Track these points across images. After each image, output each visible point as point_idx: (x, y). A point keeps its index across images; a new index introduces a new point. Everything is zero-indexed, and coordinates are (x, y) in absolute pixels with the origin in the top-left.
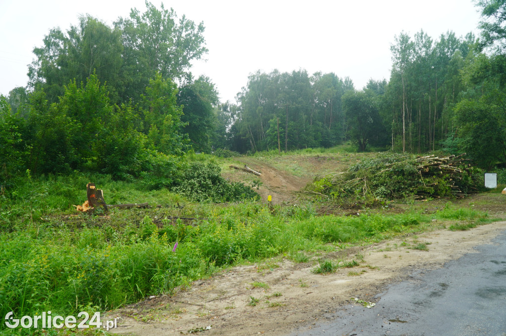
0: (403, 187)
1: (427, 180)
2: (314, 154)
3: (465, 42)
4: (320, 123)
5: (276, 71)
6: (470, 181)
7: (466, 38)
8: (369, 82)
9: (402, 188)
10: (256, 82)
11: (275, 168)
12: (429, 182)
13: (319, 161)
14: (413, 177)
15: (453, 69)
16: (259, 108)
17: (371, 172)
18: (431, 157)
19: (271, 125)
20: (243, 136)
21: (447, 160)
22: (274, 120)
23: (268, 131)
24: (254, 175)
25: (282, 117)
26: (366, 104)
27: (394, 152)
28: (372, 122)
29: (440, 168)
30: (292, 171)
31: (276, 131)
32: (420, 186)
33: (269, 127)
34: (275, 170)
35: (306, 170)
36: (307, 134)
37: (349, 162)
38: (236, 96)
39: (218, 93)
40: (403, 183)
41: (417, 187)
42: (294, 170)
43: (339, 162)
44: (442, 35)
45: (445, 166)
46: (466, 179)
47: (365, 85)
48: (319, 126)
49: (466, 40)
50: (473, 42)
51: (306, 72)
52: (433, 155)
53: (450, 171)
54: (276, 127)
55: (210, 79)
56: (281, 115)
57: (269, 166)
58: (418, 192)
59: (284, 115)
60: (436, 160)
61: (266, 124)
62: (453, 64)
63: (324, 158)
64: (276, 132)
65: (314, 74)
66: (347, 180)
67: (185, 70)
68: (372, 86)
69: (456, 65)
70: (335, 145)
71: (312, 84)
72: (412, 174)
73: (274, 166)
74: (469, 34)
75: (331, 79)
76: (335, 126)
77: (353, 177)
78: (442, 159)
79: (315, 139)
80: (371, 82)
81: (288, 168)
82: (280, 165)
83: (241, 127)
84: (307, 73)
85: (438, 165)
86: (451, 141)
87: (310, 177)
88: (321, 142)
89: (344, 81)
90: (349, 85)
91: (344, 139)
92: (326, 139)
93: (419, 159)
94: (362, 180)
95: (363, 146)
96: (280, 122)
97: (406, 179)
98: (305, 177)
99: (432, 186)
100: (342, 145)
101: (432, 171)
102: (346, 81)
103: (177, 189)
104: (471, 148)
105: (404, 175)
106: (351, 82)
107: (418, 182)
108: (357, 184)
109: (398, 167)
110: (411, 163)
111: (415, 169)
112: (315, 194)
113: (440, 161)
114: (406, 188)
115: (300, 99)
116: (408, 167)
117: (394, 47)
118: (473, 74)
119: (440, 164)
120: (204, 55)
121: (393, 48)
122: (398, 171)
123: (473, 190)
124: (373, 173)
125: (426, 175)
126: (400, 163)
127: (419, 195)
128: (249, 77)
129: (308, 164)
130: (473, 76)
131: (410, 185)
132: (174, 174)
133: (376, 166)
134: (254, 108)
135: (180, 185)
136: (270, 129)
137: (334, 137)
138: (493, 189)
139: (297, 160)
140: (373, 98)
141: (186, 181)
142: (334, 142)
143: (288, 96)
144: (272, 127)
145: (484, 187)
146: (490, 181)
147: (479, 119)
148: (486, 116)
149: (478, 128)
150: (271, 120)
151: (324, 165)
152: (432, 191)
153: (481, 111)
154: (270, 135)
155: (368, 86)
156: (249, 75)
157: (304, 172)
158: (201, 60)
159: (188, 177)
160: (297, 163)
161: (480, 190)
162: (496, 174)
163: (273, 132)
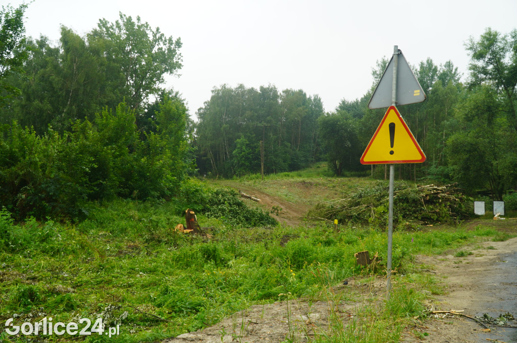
0: (408, 213)
1: (430, 207)
2: (300, 179)
3: (444, 71)
4: (289, 144)
5: (241, 86)
6: (464, 209)
7: (445, 66)
8: (341, 103)
10: (221, 97)
12: (431, 209)
13: (307, 187)
14: (416, 204)
15: (434, 98)
16: (224, 125)
17: (375, 199)
18: (430, 186)
19: (238, 146)
20: (204, 157)
21: (444, 189)
22: (241, 140)
23: (234, 152)
24: (254, 201)
25: (249, 137)
26: (343, 127)
27: (375, 178)
28: (350, 146)
29: (439, 196)
30: (284, 196)
31: (244, 151)
32: (423, 213)
33: (236, 147)
34: (268, 195)
35: (297, 196)
36: (276, 156)
37: (337, 188)
38: (197, 111)
40: (408, 210)
41: (421, 214)
42: (286, 196)
43: (326, 188)
44: (422, 63)
45: (443, 195)
46: (460, 207)
47: (338, 105)
48: (287, 147)
49: (446, 69)
50: (452, 71)
52: (432, 185)
53: (448, 200)
54: (244, 148)
55: (180, 93)
56: (249, 134)
57: (261, 192)
58: (422, 218)
59: (251, 134)
60: (435, 189)
61: (231, 143)
62: (434, 93)
63: (311, 184)
64: (243, 153)
65: (283, 92)
66: (351, 207)
68: (345, 107)
69: (438, 94)
70: (304, 168)
71: (280, 101)
72: (414, 201)
73: (266, 191)
74: (447, 62)
75: (297, 99)
76: (304, 147)
77: (358, 204)
78: (440, 188)
79: (284, 162)
80: (344, 102)
81: (279, 193)
82: (269, 190)
83: (202, 146)
85: (437, 193)
87: (304, 203)
88: (289, 164)
89: (313, 99)
90: (318, 103)
91: (312, 161)
92: (295, 162)
93: (420, 188)
94: (368, 206)
95: (339, 171)
96: (248, 142)
97: (410, 206)
98: (299, 203)
99: (434, 213)
100: (311, 167)
101: (432, 200)
102: (315, 99)
103: (208, 215)
104: (461, 178)
105: (408, 202)
106: (320, 100)
107: (421, 209)
108: (364, 211)
109: (403, 195)
110: (414, 191)
111: (417, 196)
112: (321, 220)
113: (439, 190)
114: (411, 215)
115: (268, 118)
116: (412, 195)
117: (376, 72)
118: (466, 112)
119: (440, 193)
120: (179, 71)
121: (374, 73)
122: (403, 199)
123: (465, 216)
124: (378, 200)
125: (427, 202)
126: (404, 191)
127: (424, 221)
128: (212, 91)
129: (297, 190)
130: (466, 115)
131: (415, 212)
132: (202, 200)
133: (380, 194)
134: (218, 125)
135: (209, 210)
136: (236, 150)
137: (303, 159)
138: (482, 216)
139: (285, 185)
140: (350, 121)
141: (215, 207)
142: (304, 164)
143: (256, 114)
144: (239, 148)
145: (474, 214)
146: (479, 208)
147: (469, 151)
148: (475, 150)
149: (468, 159)
150: (238, 140)
151: (313, 191)
152: (435, 217)
153: (472, 144)
154: (237, 157)
155: (340, 107)
156: (213, 89)
157: (296, 198)
158: (173, 75)
159: (212, 203)
160: (286, 189)
161: (471, 217)
162: (484, 202)
163: (240, 153)
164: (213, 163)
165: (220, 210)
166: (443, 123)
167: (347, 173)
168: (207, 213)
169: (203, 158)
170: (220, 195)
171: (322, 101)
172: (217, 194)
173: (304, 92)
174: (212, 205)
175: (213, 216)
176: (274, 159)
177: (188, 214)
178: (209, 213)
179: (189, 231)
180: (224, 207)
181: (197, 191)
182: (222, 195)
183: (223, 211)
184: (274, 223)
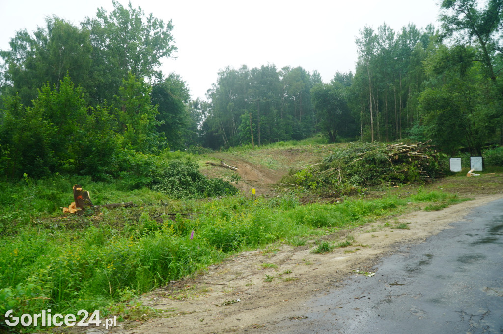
0: (375, 174)
1: (398, 167)
2: (289, 147)
3: (425, 33)
4: (291, 117)
5: (244, 67)
6: (437, 167)
7: (427, 29)
8: (336, 75)
9: (375, 176)
10: (225, 79)
11: (251, 162)
12: (399, 169)
13: (293, 154)
14: (384, 164)
15: (415, 60)
16: (230, 103)
17: (344, 162)
18: (400, 145)
19: (243, 121)
20: (216, 132)
21: (415, 147)
22: (246, 115)
23: (239, 127)
25: (252, 112)
26: (334, 96)
28: (341, 113)
29: (409, 155)
30: (267, 164)
31: (248, 126)
32: (391, 174)
33: (241, 122)
34: (250, 164)
35: (281, 163)
36: (279, 128)
37: (322, 154)
38: (207, 93)
39: (189, 90)
40: (375, 171)
41: (388, 174)
42: (269, 164)
43: (311, 154)
44: (404, 28)
45: (413, 153)
46: (433, 165)
47: (333, 78)
48: (289, 120)
49: (427, 32)
50: (433, 33)
51: (274, 66)
52: (402, 143)
53: (418, 158)
54: (248, 122)
55: (180, 76)
56: (252, 110)
57: (244, 161)
58: (390, 179)
59: (255, 110)
60: (405, 148)
61: (237, 119)
62: (416, 55)
63: (297, 151)
65: (283, 69)
66: (321, 171)
67: (156, 68)
68: (339, 78)
69: (418, 56)
70: (306, 137)
71: (281, 78)
72: (383, 162)
73: (250, 160)
74: (429, 25)
75: (299, 74)
76: (305, 119)
77: (327, 167)
78: (410, 146)
79: (287, 133)
80: (338, 74)
81: (263, 161)
82: (255, 159)
83: (213, 124)
84: (276, 68)
85: (406, 152)
86: (416, 129)
87: (285, 170)
88: (292, 135)
89: (312, 74)
90: (317, 78)
91: (314, 131)
92: (297, 132)
93: (389, 147)
94: (336, 170)
95: (334, 138)
96: (251, 117)
97: (377, 167)
98: (280, 170)
99: (402, 173)
100: (313, 137)
101: (401, 159)
102: (314, 75)
104: (436, 135)
105: (375, 163)
106: (319, 75)
107: (389, 170)
108: (332, 175)
109: (370, 156)
110: (382, 152)
111: (386, 157)
112: (292, 186)
113: (409, 148)
114: (379, 176)
115: (270, 94)
116: (379, 156)
117: (359, 40)
118: (435, 64)
119: (408, 151)
120: (173, 53)
121: (358, 41)
122: (370, 160)
123: (440, 174)
124: (347, 163)
125: (396, 162)
126: (371, 152)
127: (390, 182)
128: (218, 73)
129: (283, 157)
130: (435, 67)
131: (382, 173)
133: (349, 156)
134: (225, 104)
136: (242, 125)
137: (304, 129)
138: (458, 173)
139: (272, 154)
140: (341, 90)
142: (305, 134)
143: (258, 91)
144: (244, 123)
145: (450, 171)
146: (455, 164)
147: (443, 107)
148: (448, 104)
149: (442, 115)
150: (242, 116)
151: (297, 158)
152: (403, 177)
153: (444, 99)
154: (241, 130)
155: (335, 79)
156: (219, 72)
157: (279, 165)
158: (170, 58)
160: (272, 157)
161: (446, 174)
162: (460, 158)
163: (245, 127)
166: (423, 83)
169: (214, 134)
171: (321, 75)
173: (303, 69)
176: (277, 130)
179: (76, 210)
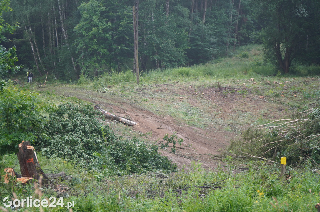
2: (211, 81)
4: (186, 11)
11: (150, 111)
13: (225, 97)
22: (90, 4)
23: (77, 27)
24: (125, 126)
28: (305, 15)
30: (182, 116)
31: (96, 26)
33: (80, 17)
34: (151, 114)
35: (207, 115)
37: (282, 98)
42: (186, 114)
43: (263, 99)
57: (136, 107)
76: (216, 17)
79: (177, 46)
81: (172, 110)
82: (153, 105)
87: (220, 128)
91: (232, 44)
92: (198, 45)
95: (287, 63)
96: (103, 8)
98: (211, 128)
129: (207, 103)
132: (35, 125)
135: (47, 144)
136: (81, 23)
137: (214, 40)
139: (182, 93)
141: (57, 138)
142: (214, 50)
144: (86, 20)
150: (84, 4)
151: (236, 105)
154: (81, 36)
157: (205, 119)
159: (52, 130)
160: (185, 100)
163: (89, 30)
164: (35, 50)
165: (67, 142)
167: (301, 68)
168: (44, 150)
170: (66, 115)
172: (60, 113)
174: (52, 134)
175: (55, 155)
176: (157, 40)
177: (22, 150)
178: (48, 149)
179: (26, 179)
180: (75, 137)
181: (24, 108)
182: (70, 116)
183: (73, 144)
184: (166, 166)
